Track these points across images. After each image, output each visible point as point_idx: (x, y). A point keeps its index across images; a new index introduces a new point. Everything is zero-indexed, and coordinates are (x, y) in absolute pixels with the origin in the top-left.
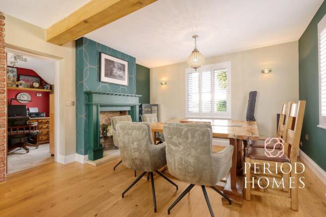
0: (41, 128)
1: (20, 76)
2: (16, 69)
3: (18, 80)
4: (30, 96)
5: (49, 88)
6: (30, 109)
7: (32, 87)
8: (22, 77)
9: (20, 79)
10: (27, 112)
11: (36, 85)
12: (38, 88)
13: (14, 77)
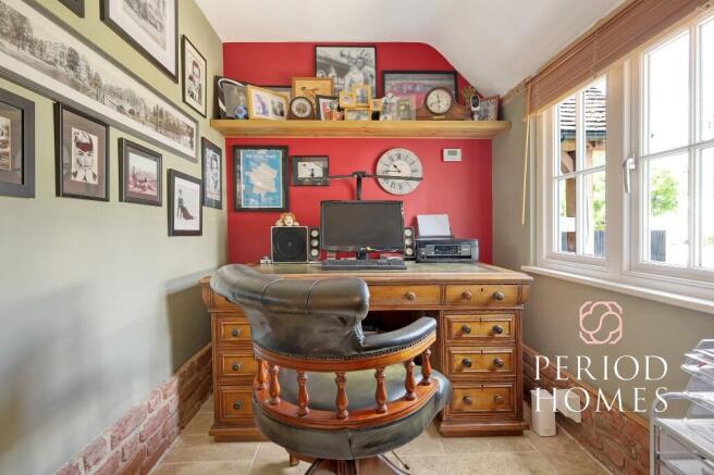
0: (459, 337)
1: (387, 76)
2: (372, 51)
3: (380, 92)
4: (418, 165)
5: (492, 114)
6: (421, 219)
7: (425, 113)
8: (392, 82)
9: (387, 88)
10: (408, 233)
11: (440, 101)
12: (448, 115)
13: (366, 82)
